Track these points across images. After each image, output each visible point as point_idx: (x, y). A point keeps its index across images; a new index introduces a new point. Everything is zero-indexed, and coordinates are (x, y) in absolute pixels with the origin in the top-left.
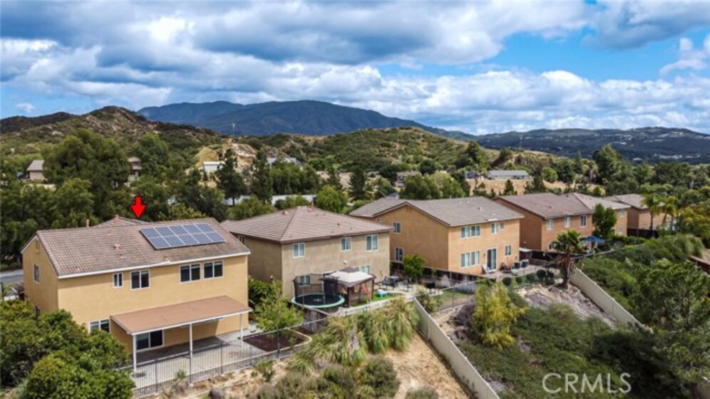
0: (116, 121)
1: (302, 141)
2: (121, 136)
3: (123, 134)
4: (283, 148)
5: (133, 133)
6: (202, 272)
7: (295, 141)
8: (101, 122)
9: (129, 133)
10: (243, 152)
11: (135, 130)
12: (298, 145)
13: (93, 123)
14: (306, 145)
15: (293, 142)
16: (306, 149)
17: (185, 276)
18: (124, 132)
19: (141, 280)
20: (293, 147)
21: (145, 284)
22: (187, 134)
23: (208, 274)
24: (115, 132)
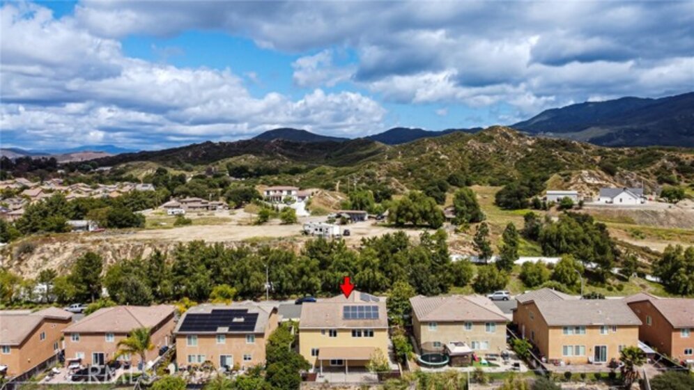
0: (495, 141)
1: (677, 160)
2: (495, 156)
3: (497, 155)
4: (652, 168)
5: (505, 154)
6: (363, 334)
7: (668, 160)
8: (479, 144)
9: (502, 154)
10: (593, 179)
11: (507, 151)
12: (671, 165)
13: (473, 146)
14: (682, 164)
15: (666, 162)
16: (682, 169)
17: (354, 335)
18: (498, 153)
19: (333, 333)
20: (664, 167)
21: (335, 335)
22: (553, 154)
23: (366, 335)
24: (490, 154)
